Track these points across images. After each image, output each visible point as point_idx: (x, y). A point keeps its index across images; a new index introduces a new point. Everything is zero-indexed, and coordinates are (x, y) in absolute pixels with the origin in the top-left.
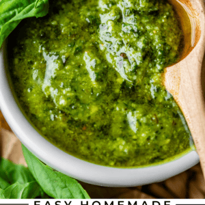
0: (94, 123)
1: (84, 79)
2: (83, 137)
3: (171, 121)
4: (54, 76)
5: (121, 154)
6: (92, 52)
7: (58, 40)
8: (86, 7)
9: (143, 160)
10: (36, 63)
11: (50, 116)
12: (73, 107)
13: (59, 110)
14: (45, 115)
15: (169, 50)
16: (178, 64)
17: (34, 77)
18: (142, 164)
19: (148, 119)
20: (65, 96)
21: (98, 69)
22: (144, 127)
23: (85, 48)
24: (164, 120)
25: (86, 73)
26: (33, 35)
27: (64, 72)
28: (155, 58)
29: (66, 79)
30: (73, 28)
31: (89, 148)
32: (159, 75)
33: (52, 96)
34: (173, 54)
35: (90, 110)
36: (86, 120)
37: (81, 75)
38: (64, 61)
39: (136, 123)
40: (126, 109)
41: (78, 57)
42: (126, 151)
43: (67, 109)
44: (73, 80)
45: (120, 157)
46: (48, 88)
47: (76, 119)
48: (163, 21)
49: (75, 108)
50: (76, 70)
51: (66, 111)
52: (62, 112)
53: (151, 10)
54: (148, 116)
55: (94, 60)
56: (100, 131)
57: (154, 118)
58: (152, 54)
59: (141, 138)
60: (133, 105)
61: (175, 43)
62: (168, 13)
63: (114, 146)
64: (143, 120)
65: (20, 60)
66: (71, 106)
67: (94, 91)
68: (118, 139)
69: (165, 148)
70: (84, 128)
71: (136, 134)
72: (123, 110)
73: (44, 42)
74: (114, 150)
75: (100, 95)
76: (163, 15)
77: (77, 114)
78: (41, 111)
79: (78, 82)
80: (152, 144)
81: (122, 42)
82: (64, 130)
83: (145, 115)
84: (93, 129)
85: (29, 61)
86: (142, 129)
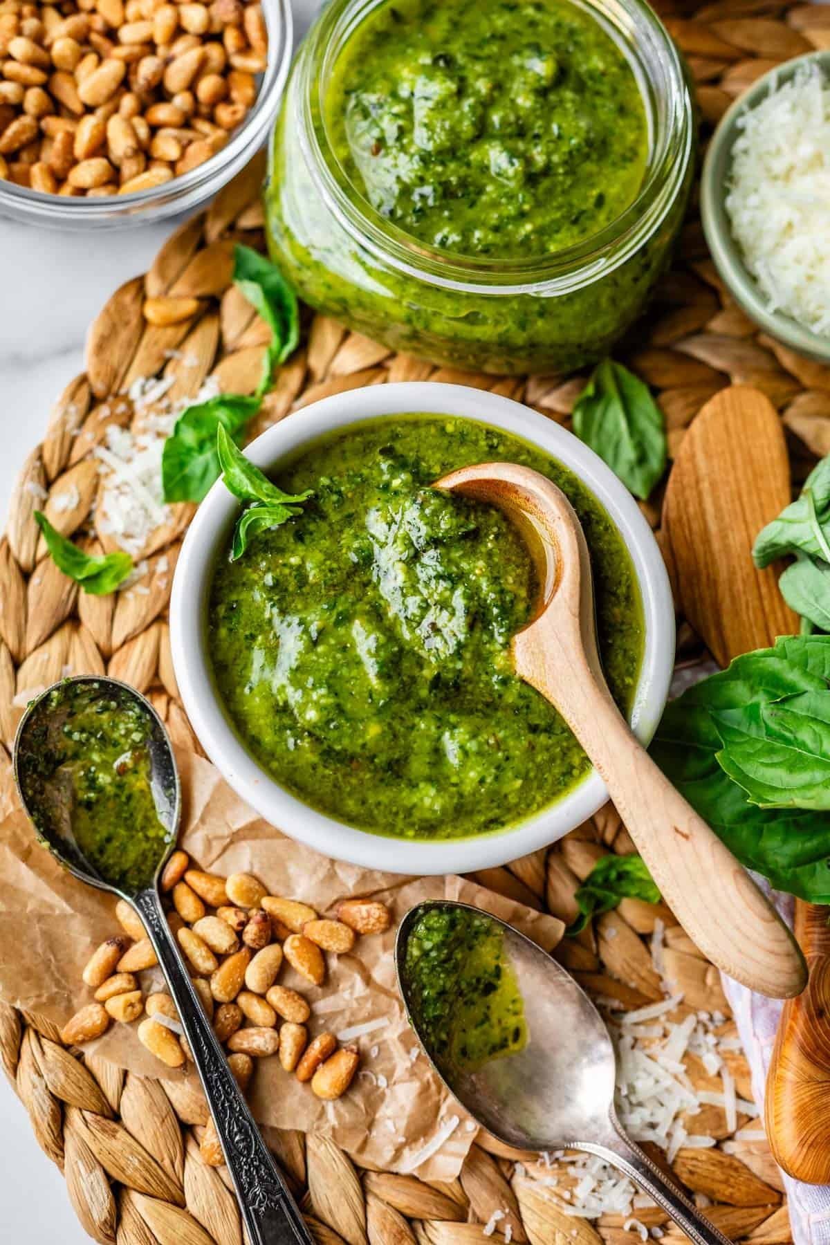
0: (374, 756)
1: (354, 673)
2: (354, 781)
3: (525, 743)
4: (294, 667)
5: (428, 815)
6: (370, 622)
7: (302, 594)
8: (352, 531)
9: (468, 825)
10: (260, 638)
11: (286, 741)
12: (332, 726)
13: (304, 730)
14: (277, 739)
15: (512, 602)
16: (534, 626)
17: (256, 665)
18: (466, 833)
19: (480, 744)
20: (316, 703)
21: (382, 653)
22: (473, 759)
23: (355, 612)
24: (511, 743)
25: (359, 663)
26: (256, 582)
27: (314, 658)
28: (490, 623)
29: (319, 670)
30: (331, 571)
31: (364, 802)
32: (504, 653)
33: (292, 702)
34: (521, 607)
35: (365, 731)
36: (358, 750)
37: (348, 664)
38: (314, 635)
39: (457, 751)
40: (438, 728)
41: (341, 631)
42: (437, 807)
43: (321, 729)
44: (333, 673)
45: (427, 821)
46: (284, 687)
47: (338, 747)
49: (336, 728)
50: (339, 656)
51: (318, 732)
52: (310, 734)
54: (480, 738)
55: (373, 636)
56: (386, 771)
57: (492, 741)
58: (484, 614)
59: (468, 781)
60: (453, 718)
61: (521, 583)
63: (415, 799)
64: (472, 746)
65: (231, 630)
66: (328, 722)
67: (374, 696)
68: (422, 785)
69: (513, 799)
70: (354, 765)
71: (458, 774)
72: (433, 729)
73: (276, 598)
74: (414, 806)
75: (385, 704)
77: (339, 739)
78: (269, 731)
79: (341, 677)
80: (487, 792)
81: (425, 601)
82: (314, 767)
83: (474, 736)
84: (372, 767)
85: (248, 633)
86: (469, 764)
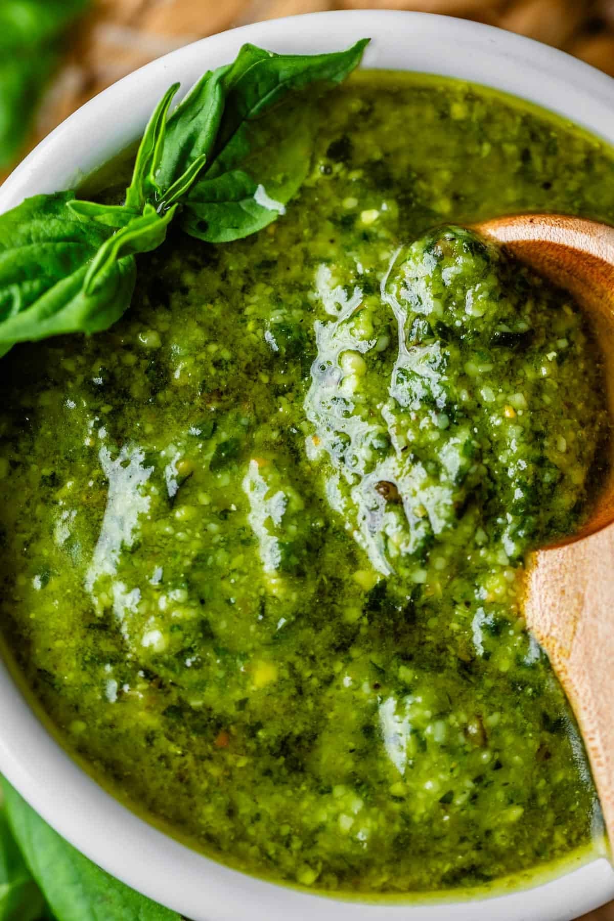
0: (259, 726)
1: (238, 561)
2: (215, 771)
3: (533, 745)
4: (130, 543)
5: (345, 847)
6: (276, 465)
7: (158, 405)
8: (269, 291)
9: (420, 874)
10: (69, 484)
11: (103, 684)
12: (189, 662)
13: (137, 666)
14: (85, 679)
15: (553, 486)
17: (61, 535)
18: (416, 888)
19: (450, 729)
20: (163, 616)
21: (292, 529)
22: (434, 756)
23: (251, 445)
24: (509, 739)
25: (247, 541)
26: (71, 377)
27: (168, 530)
28: (501, 511)
29: (174, 554)
30: (217, 364)
31: (231, 812)
32: (508, 575)
33: (119, 611)
34: (565, 501)
35: (247, 676)
36: (232, 711)
37: (227, 544)
38: (172, 487)
39: (406, 739)
40: (376, 687)
41: (223, 479)
42: (362, 836)
43: (167, 665)
44: (199, 560)
45: (341, 857)
46: (107, 581)
47: (196, 703)
48: (544, 371)
49: (197, 666)
50: (213, 527)
51: (163, 672)
52: (149, 675)
53: (504, 328)
54: (452, 719)
55: (280, 494)
56: (277, 756)
57: (473, 729)
58: (492, 494)
59: (420, 796)
60: (406, 674)
61: (580, 458)
62: (563, 344)
63: (323, 816)
64: (436, 732)
65: (14, 464)
66: (182, 654)
67: (270, 609)
68: (339, 791)
69: (501, 840)
70: (220, 740)
71: (404, 779)
72: (366, 688)
73: (106, 409)
74: (321, 828)
75: (288, 626)
76: (544, 350)
77: (200, 686)
78: (74, 663)
79: (215, 568)
80: (456, 821)
82: (150, 738)
83: (441, 714)
84: (251, 745)
85: (46, 472)
86: (426, 765)
